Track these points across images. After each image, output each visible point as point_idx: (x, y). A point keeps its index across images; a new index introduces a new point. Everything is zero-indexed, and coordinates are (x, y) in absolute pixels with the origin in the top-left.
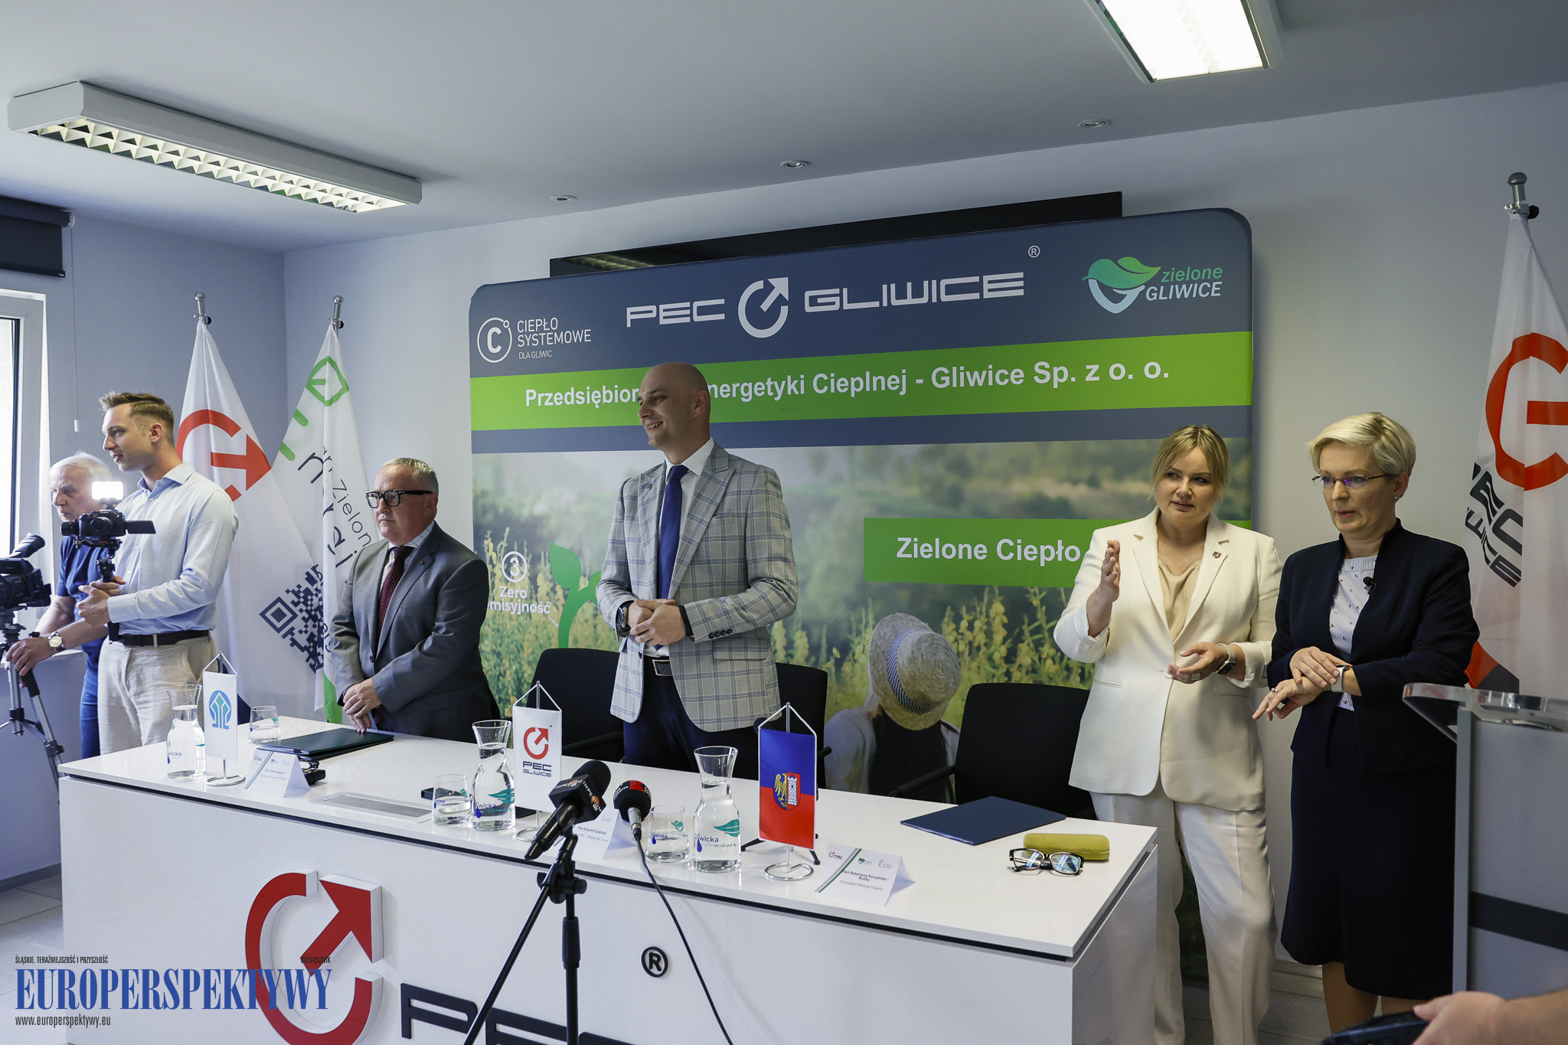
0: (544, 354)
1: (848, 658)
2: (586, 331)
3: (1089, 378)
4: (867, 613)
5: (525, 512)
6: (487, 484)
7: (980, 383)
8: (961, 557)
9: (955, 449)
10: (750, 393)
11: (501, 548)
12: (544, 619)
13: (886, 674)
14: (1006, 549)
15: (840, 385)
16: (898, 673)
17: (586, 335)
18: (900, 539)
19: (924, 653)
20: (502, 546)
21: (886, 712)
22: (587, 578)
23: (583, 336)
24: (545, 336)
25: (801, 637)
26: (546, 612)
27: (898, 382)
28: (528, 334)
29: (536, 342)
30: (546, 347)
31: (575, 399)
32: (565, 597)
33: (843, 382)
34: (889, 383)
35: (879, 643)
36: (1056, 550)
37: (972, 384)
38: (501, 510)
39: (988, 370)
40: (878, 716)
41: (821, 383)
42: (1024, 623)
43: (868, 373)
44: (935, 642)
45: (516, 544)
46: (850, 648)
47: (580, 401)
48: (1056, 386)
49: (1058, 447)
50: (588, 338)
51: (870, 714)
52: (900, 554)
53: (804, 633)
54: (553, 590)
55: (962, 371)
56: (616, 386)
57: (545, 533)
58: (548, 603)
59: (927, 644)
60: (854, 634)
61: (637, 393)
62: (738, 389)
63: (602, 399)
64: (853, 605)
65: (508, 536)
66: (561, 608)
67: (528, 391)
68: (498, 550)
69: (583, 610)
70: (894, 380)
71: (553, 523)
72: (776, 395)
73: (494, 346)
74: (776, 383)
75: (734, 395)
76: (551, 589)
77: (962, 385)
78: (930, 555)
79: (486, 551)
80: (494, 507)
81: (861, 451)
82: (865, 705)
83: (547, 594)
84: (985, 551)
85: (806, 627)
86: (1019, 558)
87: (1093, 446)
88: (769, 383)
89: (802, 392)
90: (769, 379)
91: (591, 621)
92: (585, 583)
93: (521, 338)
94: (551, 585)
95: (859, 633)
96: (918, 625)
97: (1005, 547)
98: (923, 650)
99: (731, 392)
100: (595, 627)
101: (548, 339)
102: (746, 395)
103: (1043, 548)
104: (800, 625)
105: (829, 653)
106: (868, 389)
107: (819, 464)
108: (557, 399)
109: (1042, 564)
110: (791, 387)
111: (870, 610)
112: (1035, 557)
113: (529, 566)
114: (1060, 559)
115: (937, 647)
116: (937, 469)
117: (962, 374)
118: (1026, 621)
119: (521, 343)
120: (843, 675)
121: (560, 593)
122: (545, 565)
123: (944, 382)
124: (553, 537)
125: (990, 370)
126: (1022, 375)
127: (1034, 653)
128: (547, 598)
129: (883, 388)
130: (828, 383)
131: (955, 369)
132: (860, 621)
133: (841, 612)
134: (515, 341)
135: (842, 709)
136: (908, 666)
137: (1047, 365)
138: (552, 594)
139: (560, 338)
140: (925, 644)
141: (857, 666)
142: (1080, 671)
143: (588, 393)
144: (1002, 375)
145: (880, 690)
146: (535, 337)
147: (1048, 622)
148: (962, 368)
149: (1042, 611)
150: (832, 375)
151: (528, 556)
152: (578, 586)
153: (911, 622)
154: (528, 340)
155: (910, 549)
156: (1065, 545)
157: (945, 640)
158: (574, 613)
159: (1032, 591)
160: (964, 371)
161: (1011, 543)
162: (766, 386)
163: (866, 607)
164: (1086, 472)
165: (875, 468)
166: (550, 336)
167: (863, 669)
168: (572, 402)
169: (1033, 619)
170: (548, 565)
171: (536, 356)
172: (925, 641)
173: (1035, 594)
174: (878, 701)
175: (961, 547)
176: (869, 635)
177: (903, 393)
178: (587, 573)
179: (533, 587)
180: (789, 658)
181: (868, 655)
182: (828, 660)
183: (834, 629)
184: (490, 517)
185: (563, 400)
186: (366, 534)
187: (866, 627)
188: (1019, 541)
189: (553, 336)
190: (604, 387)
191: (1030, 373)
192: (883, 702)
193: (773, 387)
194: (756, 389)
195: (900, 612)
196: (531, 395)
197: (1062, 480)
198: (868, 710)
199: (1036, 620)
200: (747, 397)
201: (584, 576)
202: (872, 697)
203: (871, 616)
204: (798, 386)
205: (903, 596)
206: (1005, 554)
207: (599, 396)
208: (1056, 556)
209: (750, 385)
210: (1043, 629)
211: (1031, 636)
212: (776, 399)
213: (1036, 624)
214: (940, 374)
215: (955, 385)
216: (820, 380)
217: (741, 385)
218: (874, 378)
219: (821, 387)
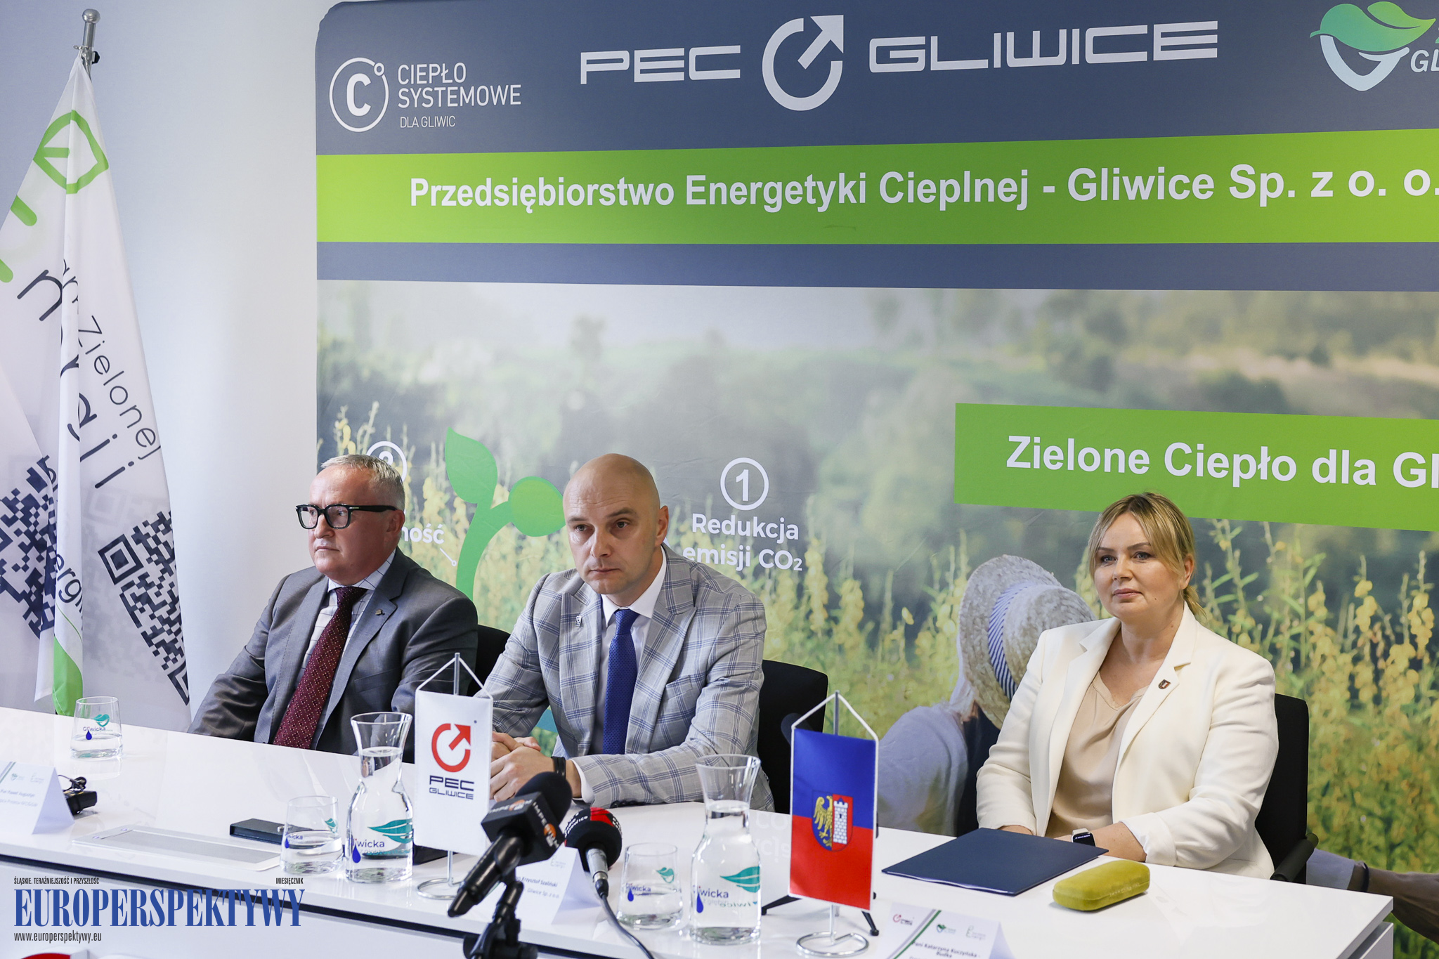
0: (441, 121)
1: (925, 625)
2: (512, 87)
3: (1317, 192)
4: (957, 554)
5: (406, 378)
6: (342, 330)
7: (1145, 195)
8: (1107, 469)
9: (1101, 299)
10: (779, 199)
11: (363, 436)
12: (433, 552)
13: (986, 652)
14: (1179, 460)
15: (922, 191)
16: (1005, 651)
17: (512, 95)
18: (1012, 439)
19: (1047, 619)
20: (365, 432)
21: (985, 712)
22: (505, 488)
23: (507, 94)
24: (444, 93)
25: (852, 590)
26: (437, 541)
27: (1014, 188)
28: (416, 87)
29: (428, 102)
30: (445, 111)
31: (494, 197)
32: (470, 517)
33: (927, 187)
34: (1001, 190)
35: (975, 603)
36: (1258, 461)
37: (1132, 195)
38: (366, 373)
39: (1157, 174)
40: (972, 719)
41: (893, 187)
42: (1204, 576)
43: (967, 174)
44: (1065, 602)
45: (389, 430)
46: (930, 610)
47: (501, 200)
48: (1263, 203)
49: (1264, 301)
50: (515, 99)
51: (959, 715)
52: (1011, 463)
53: (857, 584)
54: (450, 506)
55: (1116, 175)
56: (562, 179)
57: (439, 412)
58: (440, 526)
59: (1052, 606)
60: (937, 586)
61: (594, 191)
62: (760, 192)
63: (537, 198)
64: (935, 541)
65: (376, 416)
66: (462, 536)
67: (414, 181)
68: (359, 439)
69: (498, 539)
70: (1008, 186)
71: (452, 398)
72: (820, 203)
73: (359, 105)
74: (820, 184)
75: (753, 201)
76: (446, 504)
77: (1116, 197)
78: (1059, 465)
79: (338, 439)
80: (353, 368)
81: (955, 298)
82: (951, 703)
83: (440, 513)
84: (1146, 460)
85: (859, 575)
86: (1200, 473)
87: (1320, 301)
88: (810, 183)
89: (862, 200)
90: (810, 178)
91: (511, 558)
92: (503, 496)
93: (403, 94)
94: (447, 497)
95: (944, 585)
96: (1037, 574)
97: (1178, 454)
98: (1044, 616)
99: (748, 196)
100: (518, 566)
101: (449, 97)
102: (771, 201)
103: (1237, 459)
104: (851, 570)
105: (897, 616)
106: (967, 199)
107: (887, 315)
108: (464, 195)
109: (1236, 484)
110: (845, 191)
111: (963, 548)
112: (1224, 473)
113: (410, 465)
114: (1264, 476)
115: (1068, 611)
116: (1075, 328)
117: (1116, 180)
118: (1209, 572)
119: (404, 102)
120: (917, 652)
121: (461, 511)
122: (438, 462)
123: (1087, 191)
124: (450, 421)
125: (1161, 174)
126: (1211, 185)
127: (1221, 623)
128: (440, 519)
129: (991, 198)
130: (903, 187)
131: (1105, 171)
132: (946, 567)
133: (916, 552)
134: (394, 99)
135: (915, 707)
136: (1021, 639)
137: (1251, 171)
138: (447, 513)
139: (469, 97)
140: (1048, 605)
141: (940, 637)
142: (1292, 654)
143: (515, 188)
144: (1179, 183)
145: (975, 678)
146: (427, 93)
147: (1243, 575)
148: (1116, 171)
149: (1234, 558)
150: (911, 175)
151: (409, 448)
152: (491, 501)
153: (1026, 571)
154: (416, 98)
155: (1027, 455)
156: (1273, 455)
157: (1079, 600)
158: (485, 544)
159: (1219, 525)
160: (1120, 175)
161: (1187, 450)
162: (805, 189)
163: (957, 545)
164: (1308, 341)
165: (975, 323)
166: (452, 92)
167: (949, 643)
168: (488, 202)
169: (1220, 570)
170: (443, 466)
171: (428, 123)
172: (1050, 601)
173: (1223, 531)
174: (971, 696)
175: (1108, 453)
176: (960, 589)
177: (1022, 207)
178: (507, 480)
179: (415, 500)
180: (832, 623)
181: (958, 622)
182: (894, 627)
183: (904, 577)
184: (345, 385)
185: (473, 198)
186: (134, 408)
187: (956, 576)
188: (1200, 447)
189: (457, 93)
190: (541, 180)
191: (1223, 182)
192: (981, 696)
193: (815, 190)
194: (788, 192)
195: (1008, 554)
196: (419, 187)
197: (1269, 353)
198: (958, 709)
199: (1225, 572)
200: (774, 205)
201: (502, 484)
202: (963, 691)
203: (964, 559)
204: (856, 190)
205: (1016, 529)
206: (1178, 464)
207: (533, 194)
208: (1258, 472)
209: (779, 186)
210: (1235, 586)
211: (1217, 596)
212: (821, 210)
213: (1225, 578)
214: (1082, 179)
215: (1104, 197)
216: (892, 181)
217: (763, 186)
218: (977, 181)
219: (891, 193)
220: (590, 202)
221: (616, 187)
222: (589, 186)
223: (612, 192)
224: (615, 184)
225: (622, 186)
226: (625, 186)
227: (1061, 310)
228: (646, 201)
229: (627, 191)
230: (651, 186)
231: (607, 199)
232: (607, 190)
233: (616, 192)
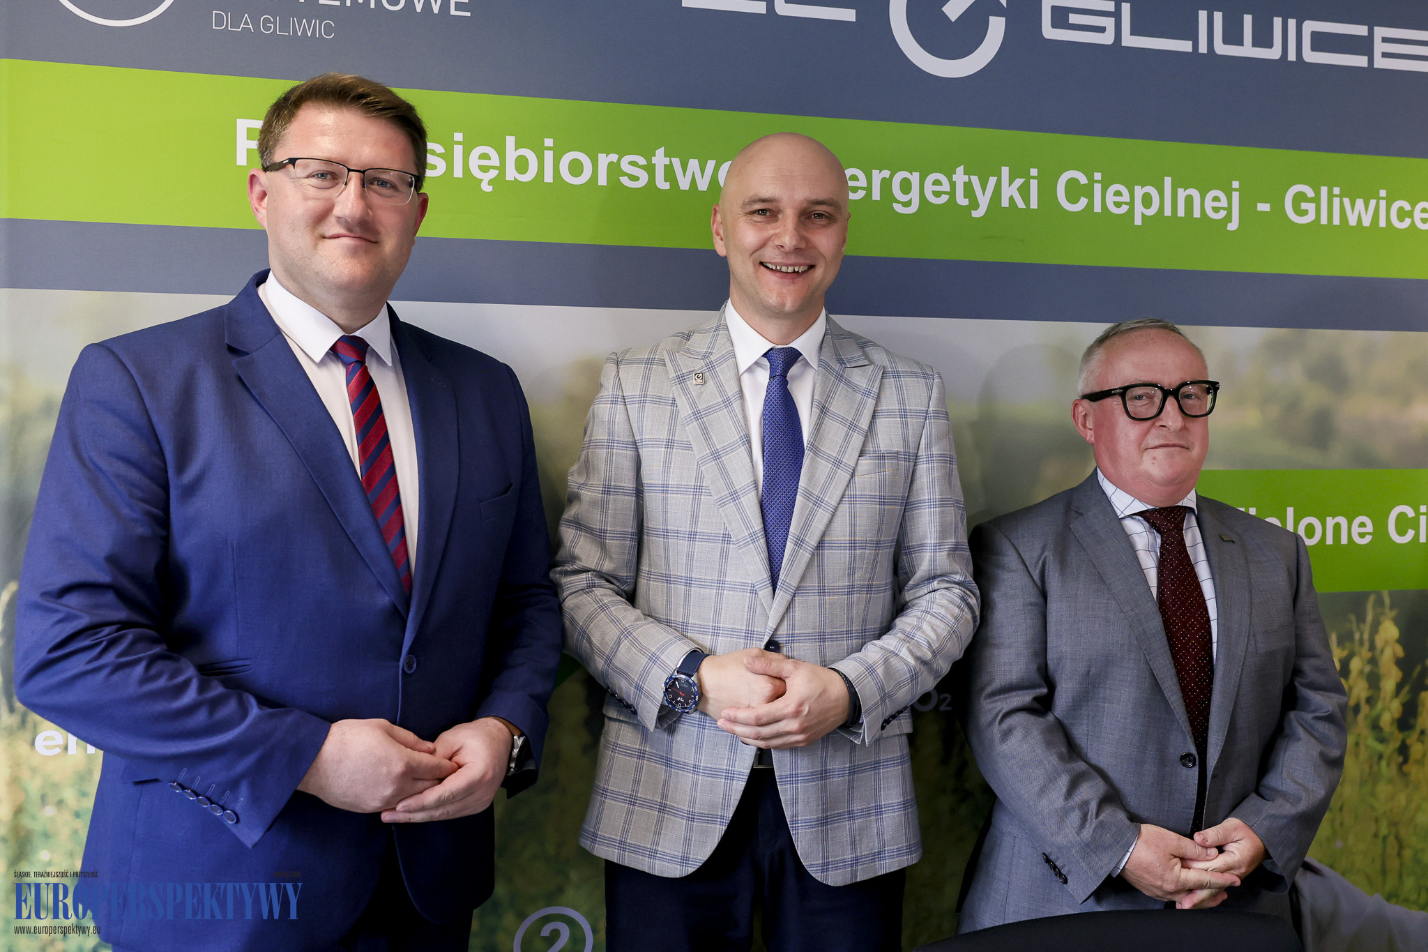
0: (303, 27)
7: (1366, 222)
8: (1329, 541)
9: (1322, 339)
10: (914, 195)
14: (1402, 525)
15: (1112, 199)
27: (1224, 203)
30: (314, 11)
33: (1118, 194)
34: (1209, 204)
37: (1353, 221)
39: (1378, 198)
41: (1074, 191)
43: (1168, 181)
50: (460, 7)
55: (1336, 196)
56: (549, 142)
61: (610, 164)
62: (886, 184)
63: (502, 168)
67: (244, 124)
70: (1216, 199)
72: (974, 204)
74: (975, 180)
75: (876, 196)
77: (1336, 221)
84: (1369, 528)
86: (1420, 538)
88: (960, 177)
89: (1034, 204)
90: (960, 170)
97: (1401, 519)
99: (869, 189)
102: (905, 198)
106: (1168, 212)
110: (1010, 191)
116: (1293, 375)
117: (1336, 201)
123: (1305, 213)
125: (1382, 199)
129: (1197, 214)
130: (1088, 191)
131: (1324, 190)
143: (458, 151)
144: (1400, 211)
148: (1336, 190)
150: (1098, 176)
160: (1341, 196)
161: (1411, 515)
162: (953, 185)
175: (1331, 522)
177: (1233, 226)
188: (1423, 509)
190: (510, 141)
193: (968, 187)
194: (929, 187)
200: (907, 204)
204: (1024, 191)
206: (1402, 532)
207: (495, 161)
209: (915, 178)
212: (975, 214)
214: (1300, 197)
215: (1324, 221)
216: (1072, 183)
217: (892, 176)
218: (1180, 191)
219: (1073, 199)
220: (602, 180)
221: (649, 160)
222: (602, 157)
223: (642, 167)
224: (649, 155)
225: (660, 159)
226: (667, 161)
227: (1277, 352)
228: (703, 185)
229: (669, 170)
230: (711, 164)
231: (634, 178)
232: (633, 163)
233: (650, 169)
